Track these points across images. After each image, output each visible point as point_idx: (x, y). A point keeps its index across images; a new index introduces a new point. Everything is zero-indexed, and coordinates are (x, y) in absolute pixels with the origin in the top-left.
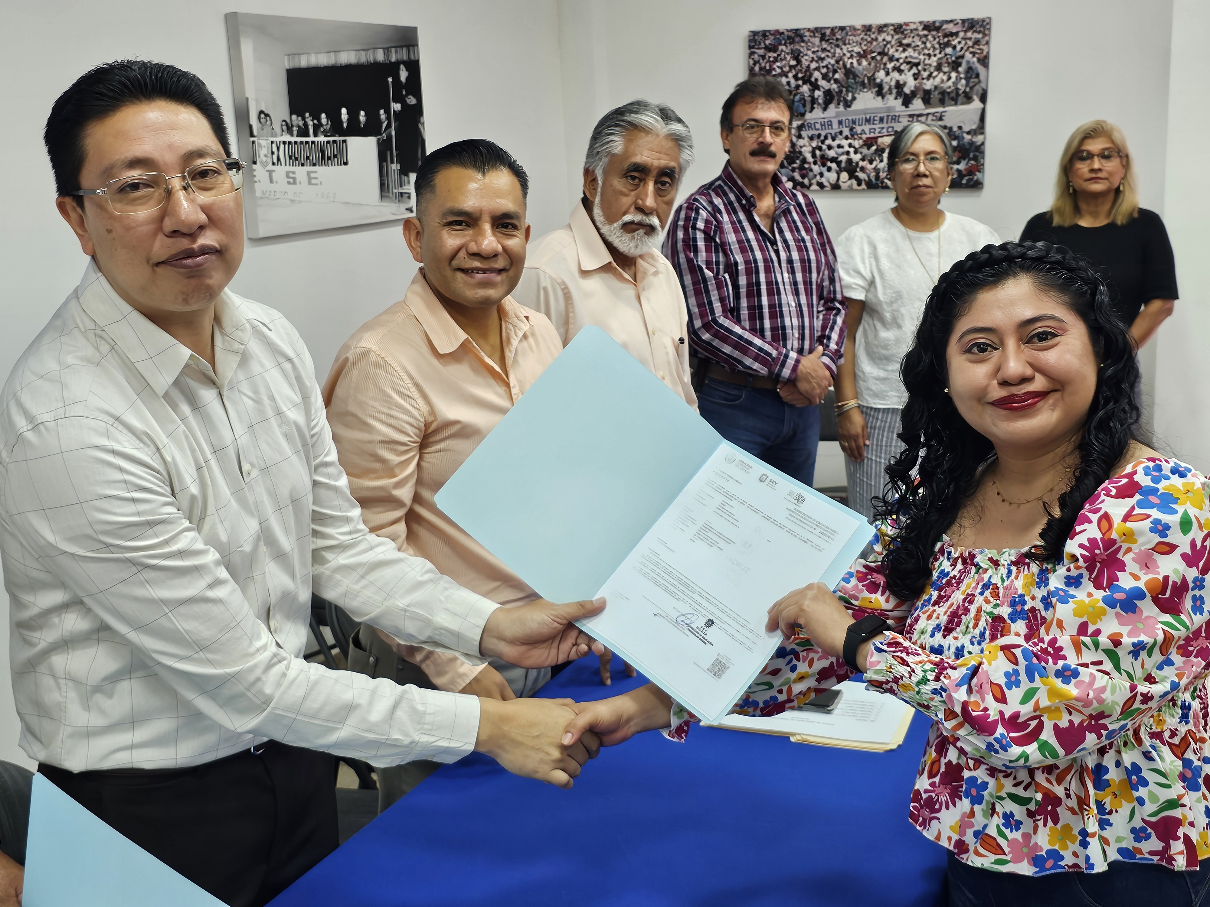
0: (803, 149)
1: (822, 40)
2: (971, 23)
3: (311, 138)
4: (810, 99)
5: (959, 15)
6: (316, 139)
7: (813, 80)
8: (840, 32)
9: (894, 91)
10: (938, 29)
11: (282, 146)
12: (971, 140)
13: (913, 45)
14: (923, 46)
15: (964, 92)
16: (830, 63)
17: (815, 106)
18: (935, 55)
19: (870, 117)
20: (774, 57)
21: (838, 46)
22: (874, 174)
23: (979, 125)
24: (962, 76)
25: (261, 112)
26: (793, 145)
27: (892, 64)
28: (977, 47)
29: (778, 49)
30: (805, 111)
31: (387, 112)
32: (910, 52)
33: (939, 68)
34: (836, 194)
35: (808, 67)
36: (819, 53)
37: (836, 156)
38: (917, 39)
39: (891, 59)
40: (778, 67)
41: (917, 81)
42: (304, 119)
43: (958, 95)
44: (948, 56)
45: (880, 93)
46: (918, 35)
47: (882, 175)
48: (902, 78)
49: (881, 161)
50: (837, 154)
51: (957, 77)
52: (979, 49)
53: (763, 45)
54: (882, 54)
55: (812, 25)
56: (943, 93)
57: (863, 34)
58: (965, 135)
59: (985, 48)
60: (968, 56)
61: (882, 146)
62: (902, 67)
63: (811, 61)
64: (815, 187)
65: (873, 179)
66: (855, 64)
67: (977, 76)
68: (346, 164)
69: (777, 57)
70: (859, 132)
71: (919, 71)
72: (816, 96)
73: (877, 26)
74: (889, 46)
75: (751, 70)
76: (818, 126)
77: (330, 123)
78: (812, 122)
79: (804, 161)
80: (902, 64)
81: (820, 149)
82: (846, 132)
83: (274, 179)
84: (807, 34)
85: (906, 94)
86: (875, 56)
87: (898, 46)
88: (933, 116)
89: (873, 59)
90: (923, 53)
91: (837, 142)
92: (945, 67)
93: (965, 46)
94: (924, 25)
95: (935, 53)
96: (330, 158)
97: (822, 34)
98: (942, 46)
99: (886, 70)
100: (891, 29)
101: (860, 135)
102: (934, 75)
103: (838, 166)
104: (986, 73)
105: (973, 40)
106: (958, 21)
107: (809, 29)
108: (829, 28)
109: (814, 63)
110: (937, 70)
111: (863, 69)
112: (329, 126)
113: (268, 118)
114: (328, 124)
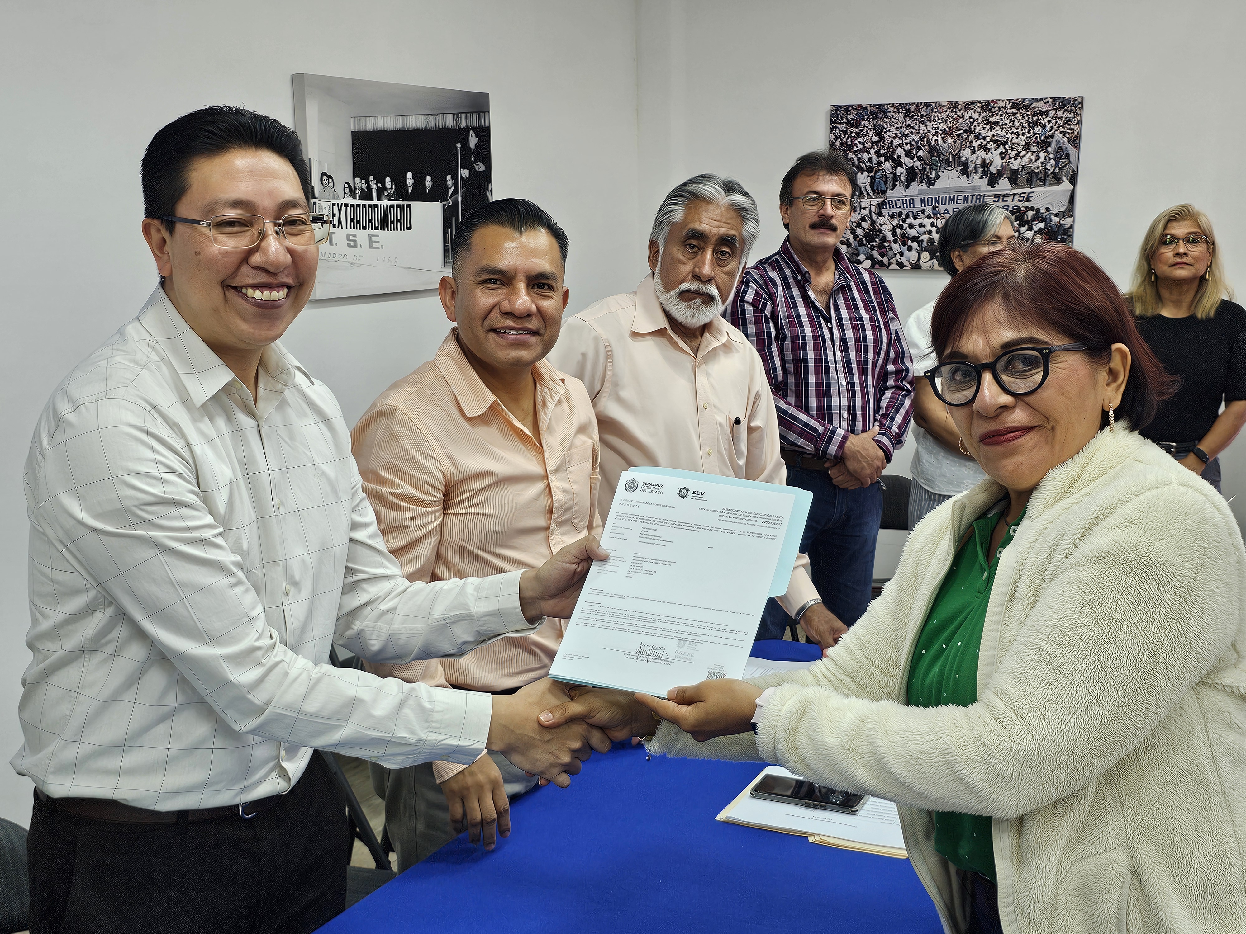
0: (883, 228)
1: (905, 116)
2: (1062, 102)
4: (892, 175)
5: (1050, 93)
7: (895, 156)
8: (925, 107)
9: (980, 170)
10: (1027, 107)
12: (1059, 222)
13: (1001, 123)
14: (1011, 124)
15: (1053, 173)
16: (913, 140)
17: (897, 183)
18: (1023, 134)
19: (954, 196)
20: (856, 133)
21: (922, 122)
23: (1068, 207)
24: (1052, 156)
25: (324, 174)
26: (873, 223)
27: (979, 142)
28: (1069, 127)
29: (860, 124)
30: (887, 188)
31: (455, 178)
32: (997, 130)
33: (1027, 147)
34: (916, 274)
35: (891, 143)
36: (903, 129)
37: (917, 235)
38: (1005, 117)
39: (978, 137)
40: (860, 142)
41: (1004, 160)
42: (367, 182)
43: (1046, 175)
44: (1038, 135)
45: (965, 171)
46: (1006, 113)
48: (988, 157)
50: (918, 233)
51: (1045, 157)
52: (1070, 129)
53: (845, 120)
54: (968, 131)
55: (896, 101)
56: (1031, 173)
57: (950, 110)
58: (1053, 217)
59: (1076, 128)
60: (1058, 135)
62: (989, 146)
63: (894, 138)
64: (894, 266)
66: (940, 142)
67: (1068, 156)
69: (859, 133)
70: (942, 211)
71: (1006, 150)
72: (898, 174)
73: (964, 103)
74: (975, 124)
75: (832, 145)
76: (900, 204)
78: (894, 200)
79: (884, 239)
80: (988, 142)
81: (901, 227)
82: (929, 210)
84: (891, 109)
85: (991, 173)
86: (960, 134)
87: (985, 124)
88: (1021, 197)
89: (958, 137)
90: (1010, 131)
91: (919, 221)
92: (1034, 146)
93: (1055, 125)
94: (1013, 103)
95: (1024, 131)
96: (392, 222)
97: (906, 110)
98: (1031, 125)
99: (973, 148)
100: (979, 107)
101: (942, 215)
102: (1021, 154)
103: (919, 246)
104: (1077, 155)
105: (1064, 119)
106: (1049, 99)
107: (893, 104)
108: (914, 103)
109: (897, 139)
110: (1025, 150)
111: (948, 146)
112: (393, 190)
113: (330, 179)
114: (392, 188)
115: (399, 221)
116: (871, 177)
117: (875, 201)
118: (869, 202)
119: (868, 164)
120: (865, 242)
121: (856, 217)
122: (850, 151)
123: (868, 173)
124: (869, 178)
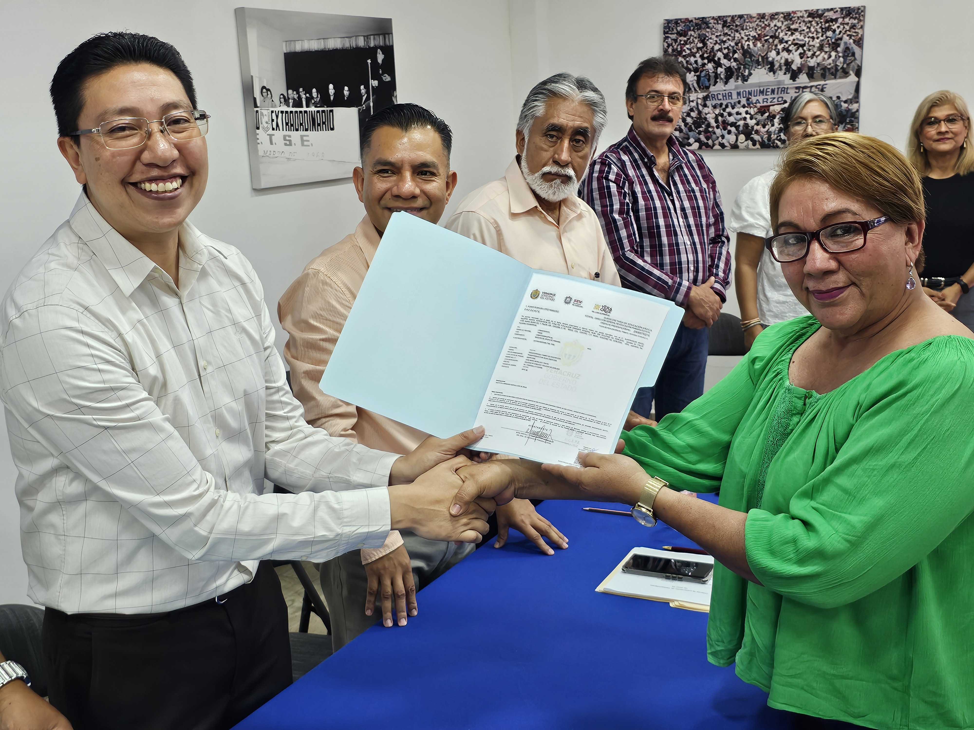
0: (708, 116)
1: (723, 26)
2: (848, 11)
3: (304, 109)
4: (714, 74)
5: (838, 4)
6: (308, 109)
7: (716, 59)
8: (739, 19)
9: (784, 68)
10: (820, 16)
11: (280, 115)
12: (847, 107)
13: (800, 29)
14: (808, 30)
15: (842, 68)
16: (730, 45)
17: (718, 80)
18: (818, 38)
19: (764, 89)
20: (684, 41)
22: (767, 136)
23: (854, 95)
24: (841, 55)
25: (264, 87)
26: (700, 112)
27: (782, 46)
28: (854, 31)
29: (687, 34)
30: (710, 85)
31: (367, 87)
32: (797, 35)
33: (821, 48)
34: (735, 153)
35: (713, 48)
36: (722, 37)
37: (735, 121)
38: (802, 24)
39: (781, 41)
40: (687, 49)
41: (803, 59)
42: (298, 93)
43: (837, 70)
44: (829, 39)
45: (772, 69)
46: (804, 21)
47: (774, 137)
48: (790, 57)
49: (773, 125)
50: (735, 119)
51: (836, 55)
52: (855, 32)
53: (675, 31)
54: (774, 37)
55: (716, 15)
56: (824, 69)
57: (759, 20)
58: (842, 104)
59: (860, 32)
60: (846, 38)
61: (773, 113)
62: (790, 48)
63: (715, 44)
64: (717, 147)
65: (766, 140)
66: (751, 46)
67: (853, 54)
68: (332, 129)
69: (687, 41)
70: (754, 102)
71: (805, 51)
72: (719, 73)
73: (770, 14)
74: (779, 30)
75: (666, 51)
76: (720, 97)
77: (319, 96)
78: (716, 93)
79: (709, 125)
80: (790, 45)
81: (722, 115)
82: (744, 101)
83: (274, 142)
84: (712, 21)
85: (793, 70)
86: (768, 39)
87: (787, 31)
88: (816, 88)
89: (766, 42)
90: (808, 36)
91: (736, 110)
92: (826, 47)
93: (843, 30)
94: (809, 13)
95: (818, 36)
96: (319, 125)
97: (724, 21)
98: (824, 30)
99: (777, 50)
100: (782, 17)
101: (755, 104)
102: (817, 54)
103: (737, 130)
104: (861, 52)
105: (850, 25)
106: (837, 9)
107: (713, 17)
108: (730, 16)
109: (717, 45)
110: (820, 50)
111: (758, 49)
112: (318, 99)
113: (269, 92)
114: (317, 97)
115: (324, 123)
116: (697, 76)
117: (701, 95)
118: (696, 96)
119: (695, 65)
120: (693, 128)
121: (686, 108)
122: (680, 56)
123: (695, 73)
124: (696, 77)
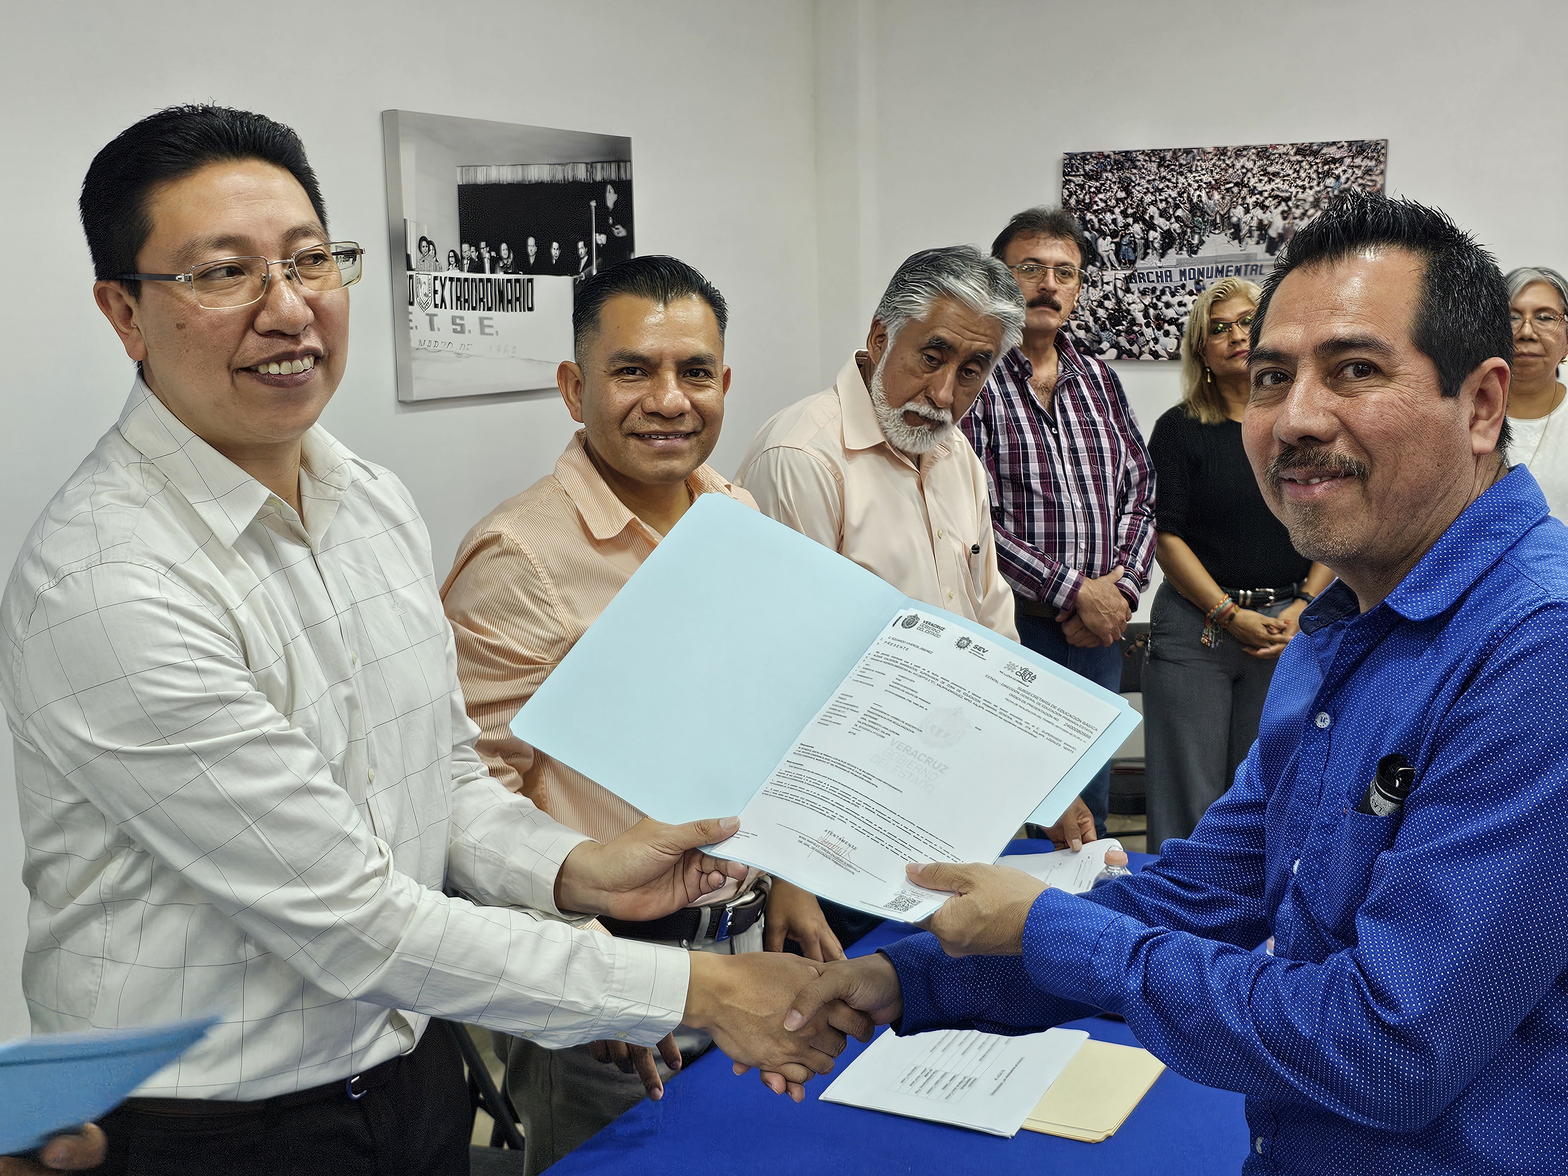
0: (1132, 307)
1: (1159, 166)
2: (1361, 146)
4: (1142, 241)
5: (1345, 135)
7: (1147, 217)
8: (1185, 154)
9: (1256, 233)
10: (1315, 154)
13: (1282, 173)
14: (1295, 175)
16: (1170, 196)
17: (1150, 251)
18: (1311, 188)
19: (1223, 266)
20: (1096, 188)
25: (423, 238)
26: (1119, 302)
27: (1254, 198)
28: (1369, 178)
29: (1101, 177)
30: (1136, 257)
31: (588, 245)
32: (1278, 183)
33: (1316, 204)
35: (1141, 200)
36: (1157, 183)
37: (1176, 316)
38: (1287, 166)
39: (1252, 192)
40: (1101, 199)
41: (1287, 222)
42: (478, 249)
44: (1329, 189)
45: (1237, 235)
46: (1289, 161)
48: (1266, 217)
50: (1177, 313)
52: (1372, 181)
53: (1081, 171)
54: (1240, 184)
55: (1147, 147)
57: (1216, 158)
59: (1379, 179)
62: (1267, 203)
63: (1145, 193)
64: (1146, 356)
66: (1204, 198)
68: (531, 309)
69: (1101, 187)
71: (1290, 208)
72: (1151, 239)
73: (1235, 149)
74: (1249, 175)
75: (1066, 203)
76: (1153, 277)
78: (1145, 272)
79: (1133, 322)
80: (1266, 198)
81: (1155, 306)
82: (1191, 285)
84: (1141, 157)
85: (1271, 238)
86: (1231, 188)
87: (1261, 175)
89: (1228, 192)
90: (1295, 184)
91: (1177, 299)
93: (1352, 176)
94: (1298, 148)
95: (1311, 184)
96: (509, 302)
97: (1160, 158)
98: (1321, 176)
99: (1246, 206)
100: (1253, 153)
105: (1363, 168)
106: (1343, 143)
107: (1144, 150)
108: (1171, 150)
109: (1150, 195)
110: (1314, 207)
111: (1215, 204)
113: (431, 246)
114: (509, 257)
115: (517, 299)
116: (1115, 243)
117: (1121, 274)
118: (1114, 276)
119: (1112, 227)
120: (1108, 326)
121: (1096, 294)
122: (1089, 211)
123: (1113, 238)
124: (1113, 245)
